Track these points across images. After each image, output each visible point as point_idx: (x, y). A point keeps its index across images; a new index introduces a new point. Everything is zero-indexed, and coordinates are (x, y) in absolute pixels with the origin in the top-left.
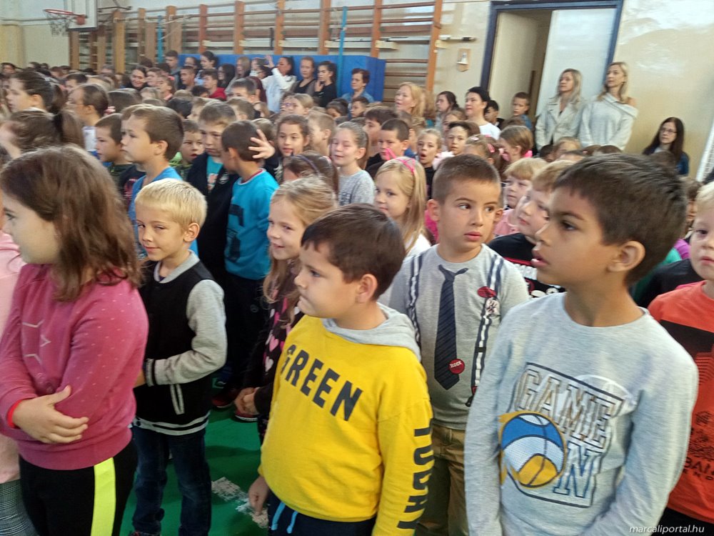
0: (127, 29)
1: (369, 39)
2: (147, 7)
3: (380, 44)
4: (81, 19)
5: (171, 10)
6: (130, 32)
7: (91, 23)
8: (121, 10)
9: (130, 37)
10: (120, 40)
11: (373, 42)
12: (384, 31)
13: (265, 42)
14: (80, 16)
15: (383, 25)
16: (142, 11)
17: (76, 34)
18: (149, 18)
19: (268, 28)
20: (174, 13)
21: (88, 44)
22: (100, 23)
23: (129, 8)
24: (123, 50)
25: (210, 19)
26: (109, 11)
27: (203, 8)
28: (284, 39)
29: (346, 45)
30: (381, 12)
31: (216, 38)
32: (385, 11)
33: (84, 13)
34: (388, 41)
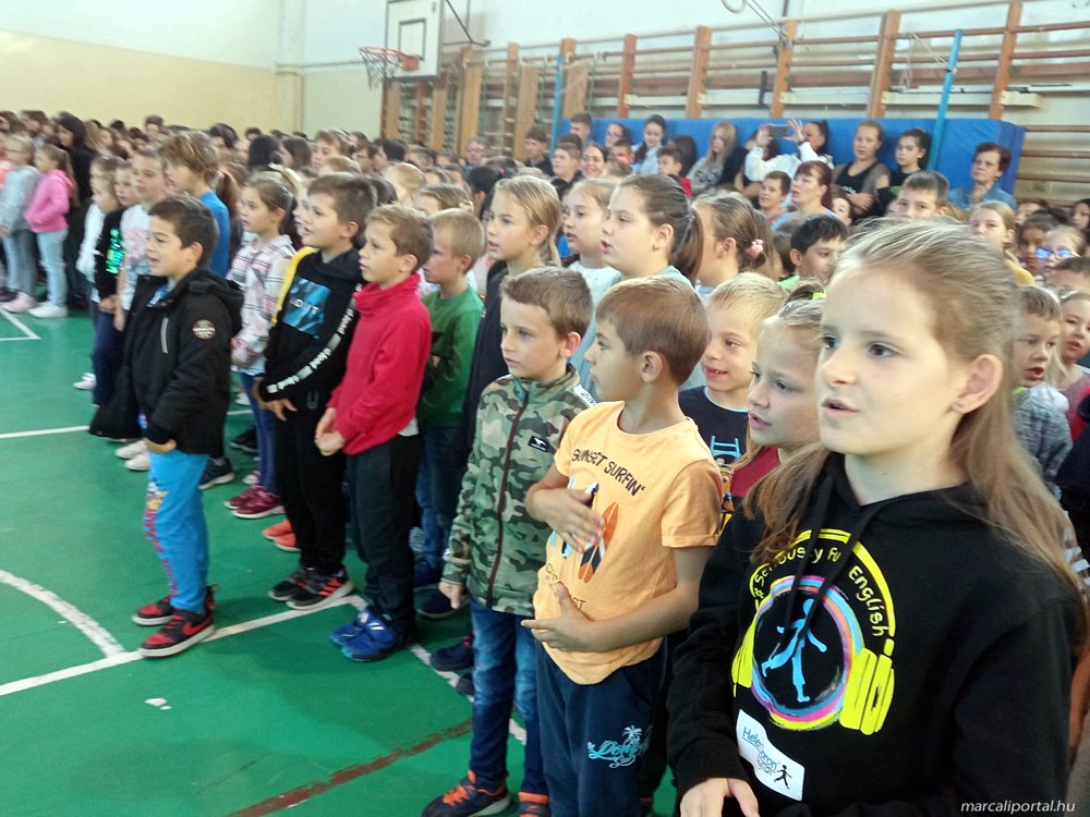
0: (484, 77)
1: (989, 88)
2: (521, 41)
3: (1007, 98)
4: (411, 61)
5: (567, 45)
6: (490, 82)
7: (429, 68)
8: (475, 47)
9: (490, 90)
10: (472, 95)
11: (995, 93)
12: (1015, 74)
13: (751, 96)
14: (411, 58)
15: (1016, 62)
16: (513, 48)
17: (396, 86)
18: (525, 60)
19: (758, 71)
20: (572, 50)
21: (414, 103)
22: (443, 70)
23: (487, 43)
24: (476, 112)
25: (638, 58)
26: (456, 49)
27: (631, 40)
28: (789, 90)
29: (953, 100)
30: (1015, 37)
31: (646, 90)
32: (1021, 37)
33: (419, 53)
34: (1025, 91)
